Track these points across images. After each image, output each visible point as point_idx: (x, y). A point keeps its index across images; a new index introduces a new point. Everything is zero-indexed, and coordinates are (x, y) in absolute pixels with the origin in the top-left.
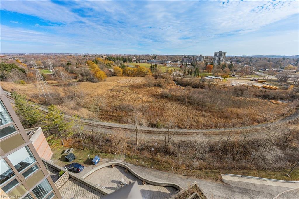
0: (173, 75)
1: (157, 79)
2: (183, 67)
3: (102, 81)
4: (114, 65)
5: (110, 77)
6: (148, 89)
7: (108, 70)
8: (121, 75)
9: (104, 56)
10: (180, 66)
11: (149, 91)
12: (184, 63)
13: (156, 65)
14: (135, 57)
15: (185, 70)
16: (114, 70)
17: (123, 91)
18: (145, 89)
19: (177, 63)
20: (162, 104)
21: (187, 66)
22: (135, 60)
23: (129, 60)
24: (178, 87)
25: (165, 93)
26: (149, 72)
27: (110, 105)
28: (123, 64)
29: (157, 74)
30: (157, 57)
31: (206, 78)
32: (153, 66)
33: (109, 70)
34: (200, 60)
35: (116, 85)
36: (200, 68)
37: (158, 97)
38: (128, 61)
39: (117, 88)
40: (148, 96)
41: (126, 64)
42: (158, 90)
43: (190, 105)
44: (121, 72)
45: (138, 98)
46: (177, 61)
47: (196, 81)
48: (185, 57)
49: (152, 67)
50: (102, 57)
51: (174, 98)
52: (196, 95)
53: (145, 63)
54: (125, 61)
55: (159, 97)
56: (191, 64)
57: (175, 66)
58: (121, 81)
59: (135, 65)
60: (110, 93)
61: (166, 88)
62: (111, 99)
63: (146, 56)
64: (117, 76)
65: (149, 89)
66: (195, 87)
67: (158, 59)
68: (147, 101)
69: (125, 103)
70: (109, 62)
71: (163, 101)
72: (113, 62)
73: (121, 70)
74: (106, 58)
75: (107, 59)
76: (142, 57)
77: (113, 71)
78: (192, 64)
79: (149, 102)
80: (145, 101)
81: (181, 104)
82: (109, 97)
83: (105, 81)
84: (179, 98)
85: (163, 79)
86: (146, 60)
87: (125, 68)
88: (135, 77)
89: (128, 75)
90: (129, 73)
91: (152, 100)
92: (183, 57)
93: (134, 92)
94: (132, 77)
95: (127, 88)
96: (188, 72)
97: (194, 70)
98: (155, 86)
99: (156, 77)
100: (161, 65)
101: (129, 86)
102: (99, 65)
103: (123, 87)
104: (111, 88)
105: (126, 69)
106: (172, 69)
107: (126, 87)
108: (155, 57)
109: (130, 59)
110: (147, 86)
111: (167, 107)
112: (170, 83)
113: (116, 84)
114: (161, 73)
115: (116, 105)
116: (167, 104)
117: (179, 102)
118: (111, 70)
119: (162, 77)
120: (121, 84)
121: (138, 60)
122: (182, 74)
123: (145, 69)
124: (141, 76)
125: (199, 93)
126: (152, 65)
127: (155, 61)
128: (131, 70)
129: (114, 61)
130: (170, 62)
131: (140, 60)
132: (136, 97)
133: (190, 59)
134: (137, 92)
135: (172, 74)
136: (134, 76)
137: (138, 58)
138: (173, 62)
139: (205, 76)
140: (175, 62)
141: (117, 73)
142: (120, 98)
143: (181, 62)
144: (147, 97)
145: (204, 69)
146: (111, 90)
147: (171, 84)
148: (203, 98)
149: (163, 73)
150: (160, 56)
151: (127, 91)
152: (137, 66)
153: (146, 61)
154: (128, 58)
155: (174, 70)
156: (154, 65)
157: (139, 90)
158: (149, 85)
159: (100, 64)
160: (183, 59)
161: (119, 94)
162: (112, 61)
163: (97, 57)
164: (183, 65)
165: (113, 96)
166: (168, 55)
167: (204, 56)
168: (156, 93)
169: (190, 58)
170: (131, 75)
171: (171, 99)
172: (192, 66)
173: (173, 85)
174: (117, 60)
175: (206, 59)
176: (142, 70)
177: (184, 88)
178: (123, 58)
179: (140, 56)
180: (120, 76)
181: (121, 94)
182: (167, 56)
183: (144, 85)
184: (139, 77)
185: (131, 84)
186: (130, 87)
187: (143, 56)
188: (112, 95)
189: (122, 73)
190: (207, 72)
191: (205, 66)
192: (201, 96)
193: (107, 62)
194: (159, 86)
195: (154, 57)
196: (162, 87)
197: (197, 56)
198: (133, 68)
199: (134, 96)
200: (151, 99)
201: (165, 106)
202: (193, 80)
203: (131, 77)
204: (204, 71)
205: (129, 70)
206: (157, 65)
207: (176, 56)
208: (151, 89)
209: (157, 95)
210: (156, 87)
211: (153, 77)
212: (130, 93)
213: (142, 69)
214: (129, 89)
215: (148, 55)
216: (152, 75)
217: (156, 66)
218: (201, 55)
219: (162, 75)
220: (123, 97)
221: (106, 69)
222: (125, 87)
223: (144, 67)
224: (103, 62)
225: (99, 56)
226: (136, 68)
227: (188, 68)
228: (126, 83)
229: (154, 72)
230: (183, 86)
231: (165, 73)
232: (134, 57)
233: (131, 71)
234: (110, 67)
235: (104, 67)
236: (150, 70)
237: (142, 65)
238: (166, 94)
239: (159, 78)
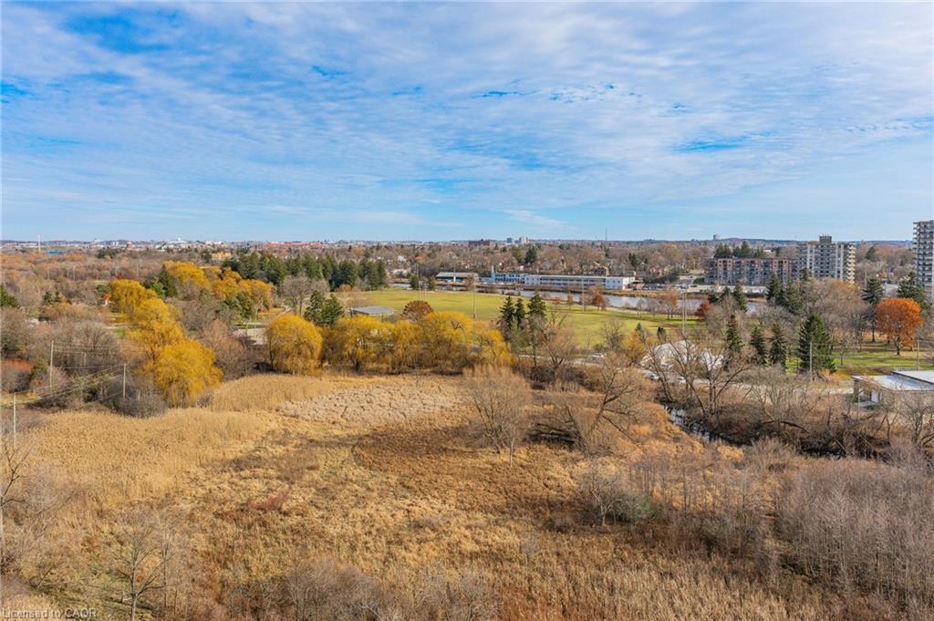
0: (655, 365)
1: (548, 393)
2: (716, 310)
3: (185, 406)
4: (271, 301)
5: (242, 380)
6: (485, 458)
7: (230, 336)
8: (313, 363)
9: (219, 250)
10: (695, 305)
11: (489, 477)
12: (720, 289)
13: (536, 299)
14: (407, 254)
15: (732, 335)
16: (270, 333)
17: (316, 475)
18: (469, 461)
19: (676, 289)
20: (594, 571)
21: (744, 309)
22: (405, 272)
23: (366, 271)
24: (697, 445)
25: (606, 489)
26: (490, 343)
27: (219, 573)
28: (328, 296)
29: (543, 358)
30: (540, 254)
31: (885, 382)
32: (519, 305)
33: (240, 332)
34: (825, 269)
35: (272, 432)
36: (832, 316)
37: (558, 523)
38: (362, 277)
39: (280, 450)
40: (484, 509)
41: (344, 298)
42: (559, 467)
43: (798, 582)
44: (312, 349)
45: (418, 526)
46: (673, 277)
47: (821, 408)
48: (722, 253)
49: (511, 315)
50: (206, 256)
51: (673, 528)
52: (838, 510)
53: (465, 288)
54: (340, 278)
55: (569, 520)
56: (770, 295)
57: (666, 307)
58: (310, 405)
59: (404, 304)
60: (225, 486)
61: (609, 453)
62: (231, 528)
63: (477, 249)
64: (287, 372)
65: (497, 460)
66: (821, 444)
67: (549, 266)
68: (477, 549)
69: (324, 565)
70: (246, 285)
71: (601, 547)
72: (271, 285)
73: (314, 336)
74: (226, 264)
75: (235, 268)
76: (445, 256)
77: (260, 341)
78: (776, 296)
79: (495, 557)
80: (469, 546)
81: (735, 573)
82: (217, 515)
83: (205, 402)
84: (713, 529)
85: (591, 388)
86: (474, 270)
87: (341, 320)
88: (399, 379)
89: (357, 368)
90: (360, 351)
91: (512, 539)
92: (712, 249)
93: (394, 479)
94: (383, 379)
95: (345, 453)
96: (757, 342)
97: (792, 333)
98: (535, 438)
99: (539, 378)
100: (570, 303)
101: (360, 442)
102: (183, 304)
103: (318, 444)
104: (236, 449)
105: (344, 329)
106: (644, 324)
107: (341, 443)
108: (529, 256)
109: (375, 270)
110: (476, 437)
111: (629, 595)
112: (636, 421)
113: (273, 425)
114: (573, 353)
115: (262, 577)
116: (626, 578)
117: (716, 559)
118: (251, 332)
119: (579, 378)
120: (303, 427)
121: (423, 273)
122: (713, 361)
123: (469, 324)
124: (442, 373)
125: (854, 491)
126: (514, 300)
127: (532, 280)
128: (374, 333)
129: (275, 283)
130: (626, 281)
131: (434, 273)
132: (400, 515)
133: (758, 262)
134: (412, 483)
135: (646, 359)
136: (397, 369)
137: (421, 260)
138: (645, 281)
139: (879, 371)
140: (662, 281)
141: (287, 355)
142: (293, 520)
143: (701, 281)
144: (480, 518)
145: (859, 327)
146: (238, 464)
147: (646, 429)
148: (895, 533)
149: (584, 352)
150: (561, 247)
151: (342, 473)
152: (417, 309)
153: (471, 279)
154: (362, 264)
155: (660, 330)
156: (526, 302)
157: (423, 464)
158: (496, 431)
159: (187, 298)
160: (712, 264)
161: (285, 497)
162: (259, 283)
163: (175, 260)
164: (713, 299)
165: (243, 509)
166: (610, 239)
167: (846, 246)
168: (541, 492)
169: (759, 254)
170: (371, 366)
171: (655, 537)
172: (780, 309)
173: (657, 436)
174: (294, 273)
175: (867, 265)
176: (449, 332)
177: (738, 453)
178: (332, 262)
179: (435, 249)
180: (305, 371)
181: (299, 497)
182: (607, 249)
183: (458, 432)
184: (424, 380)
185: (375, 424)
186: (362, 446)
187: (455, 248)
188: (241, 498)
189: (316, 355)
190: (886, 346)
191: (865, 306)
192: (875, 518)
193: (236, 285)
194: (562, 437)
195: (524, 254)
196: (582, 448)
197: (802, 246)
198: (392, 319)
199: (389, 513)
200: (507, 537)
201: (612, 590)
202: (796, 400)
203: (376, 378)
204: (868, 336)
205: (365, 333)
206: (547, 304)
207: (664, 247)
208: (504, 457)
209: (551, 505)
210: (542, 449)
211: (516, 379)
212: (361, 490)
213: (450, 329)
214: (357, 456)
215: (487, 243)
216: (516, 368)
217: (536, 308)
218: (826, 240)
219: (578, 363)
220: (315, 514)
221: (218, 332)
222: (327, 445)
223: (460, 317)
224: (208, 286)
225: (186, 253)
226: (408, 323)
227: (754, 316)
228: (337, 417)
229: (525, 342)
230: (730, 442)
231: (598, 349)
232: (401, 258)
233: (374, 340)
234: (248, 313)
235: (211, 315)
236: (496, 336)
237: (447, 304)
238: (617, 499)
239: (559, 384)
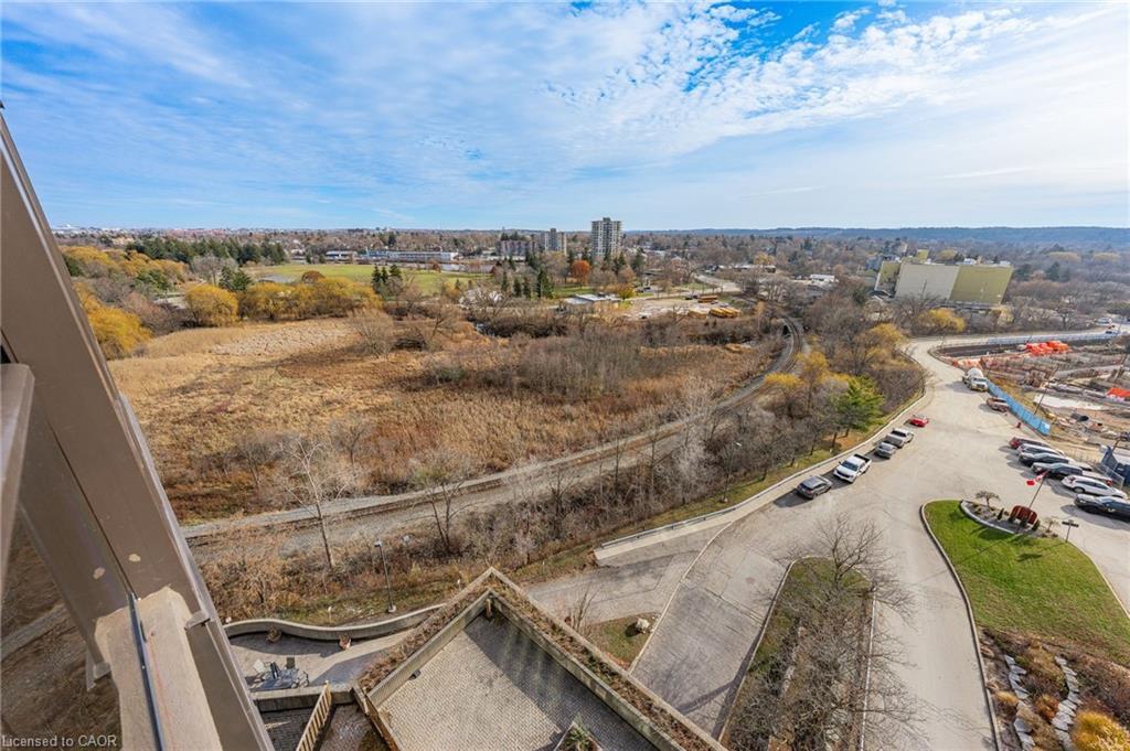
0: (467, 302)
1: (405, 321)
2: (500, 270)
3: (121, 358)
4: (185, 275)
5: (173, 334)
6: (369, 362)
7: (150, 304)
8: (234, 318)
9: (119, 236)
10: (490, 268)
11: (373, 370)
12: (503, 258)
13: (394, 267)
14: (300, 238)
15: (505, 282)
16: (189, 298)
17: (251, 387)
18: (359, 365)
19: (481, 259)
20: (433, 406)
21: (515, 269)
22: (301, 251)
23: (267, 252)
24: (487, 341)
25: (437, 367)
26: (367, 295)
27: (185, 454)
28: (236, 271)
29: (403, 303)
30: (398, 238)
31: (570, 301)
32: (384, 271)
33: (160, 301)
34: (553, 247)
35: (209, 366)
36: (553, 271)
37: (414, 387)
38: (266, 256)
39: (218, 377)
40: (371, 388)
41: (251, 271)
42: (415, 360)
43: (526, 392)
44: (230, 308)
45: (329, 403)
46: (479, 252)
47: (543, 315)
48: (505, 238)
49: (379, 277)
50: (106, 241)
51: (472, 379)
52: (542, 357)
53: (348, 262)
54: (246, 256)
55: (419, 384)
56: (527, 260)
57: (474, 269)
58: (238, 346)
59: (302, 273)
60: (176, 404)
61: (441, 349)
62: (188, 428)
63: (354, 235)
64: (211, 326)
65: (377, 361)
66: (541, 333)
67: (404, 246)
68: (367, 408)
69: (261, 434)
70: (156, 264)
71: (435, 394)
72: (182, 263)
73: (230, 299)
74: (130, 247)
75: (141, 250)
76: (330, 240)
77: (182, 306)
78: (530, 262)
79: (378, 410)
80: (363, 407)
81: (500, 393)
82: (174, 423)
83: (140, 353)
84: (491, 377)
85: (432, 318)
86: (353, 249)
87: (250, 287)
88: (306, 323)
89: (272, 318)
90: (271, 307)
91: (388, 399)
92: (500, 236)
93: (309, 381)
94: (293, 324)
95: (272, 371)
96: (517, 286)
97: (533, 280)
98: (399, 346)
99: (400, 313)
100: (419, 269)
101: (282, 363)
102: (93, 281)
103: (249, 368)
104: (179, 381)
105: (253, 293)
106: (460, 279)
107: (267, 366)
108: (391, 240)
109: (275, 250)
110: (363, 350)
111: (449, 413)
112: (456, 332)
113: (209, 362)
114: (420, 299)
115: (221, 449)
116: (449, 406)
117: (492, 389)
118: (170, 300)
119: (425, 312)
120: (234, 360)
121: (315, 252)
122: (495, 296)
123: (351, 285)
124: (337, 316)
125: (549, 351)
126: (380, 268)
127: (395, 255)
128: (282, 294)
129: (186, 262)
130: (453, 255)
131: (324, 252)
132: (316, 400)
133: (523, 243)
134: (323, 381)
135: (461, 300)
136: (304, 316)
137: (312, 242)
138: (464, 255)
139: (571, 296)
140: (473, 254)
141: (210, 314)
142: (239, 415)
143: (493, 254)
144: (368, 392)
145: (566, 276)
146: (184, 390)
147: (462, 335)
148: (564, 364)
149: (427, 297)
150: (412, 234)
151: (271, 384)
152: (308, 276)
153: (351, 255)
154: (263, 246)
155: (470, 282)
156: (388, 269)
157: (328, 370)
158: (374, 346)
159: (96, 276)
160: (499, 244)
161: (229, 403)
162: (170, 263)
163: (69, 244)
164: (498, 264)
165: (195, 415)
166: (444, 229)
167: (563, 233)
168: (403, 373)
169: (523, 239)
170: (283, 316)
171: (464, 385)
172: (530, 268)
173: (467, 338)
174: (202, 254)
175: (572, 244)
176: (337, 291)
177: (506, 341)
178: (236, 245)
179: (322, 235)
180: (227, 325)
181: (239, 401)
182: (441, 235)
183: (350, 350)
184: (325, 322)
185: (291, 352)
186: (283, 366)
187: (337, 234)
188: (194, 409)
189: (234, 312)
190: (578, 284)
191: (568, 264)
192: (556, 359)
193: (141, 263)
194: (416, 345)
195: (387, 238)
196: (427, 349)
197: (543, 233)
198: (293, 284)
199: (310, 399)
200: (385, 399)
201: (442, 412)
202: (532, 314)
203: (288, 324)
204: (569, 280)
205: (274, 295)
206: (402, 270)
207: (474, 234)
208: (381, 359)
209: (409, 379)
210: (405, 353)
211: (386, 316)
212: (287, 391)
213: (338, 289)
214: (281, 372)
215: (362, 231)
216: (386, 310)
217: (395, 272)
218: (553, 230)
219: (424, 303)
220: (254, 409)
221: (137, 301)
222: (256, 368)
223: (342, 280)
224: (115, 265)
225: (84, 238)
226: (305, 286)
227: (520, 273)
228: (261, 351)
229: (391, 293)
230: (504, 336)
231: (435, 295)
232: (296, 241)
233: (282, 299)
234: (165, 286)
235: (126, 289)
236: (369, 291)
237: (336, 273)
238: (443, 370)
239: (410, 316)
